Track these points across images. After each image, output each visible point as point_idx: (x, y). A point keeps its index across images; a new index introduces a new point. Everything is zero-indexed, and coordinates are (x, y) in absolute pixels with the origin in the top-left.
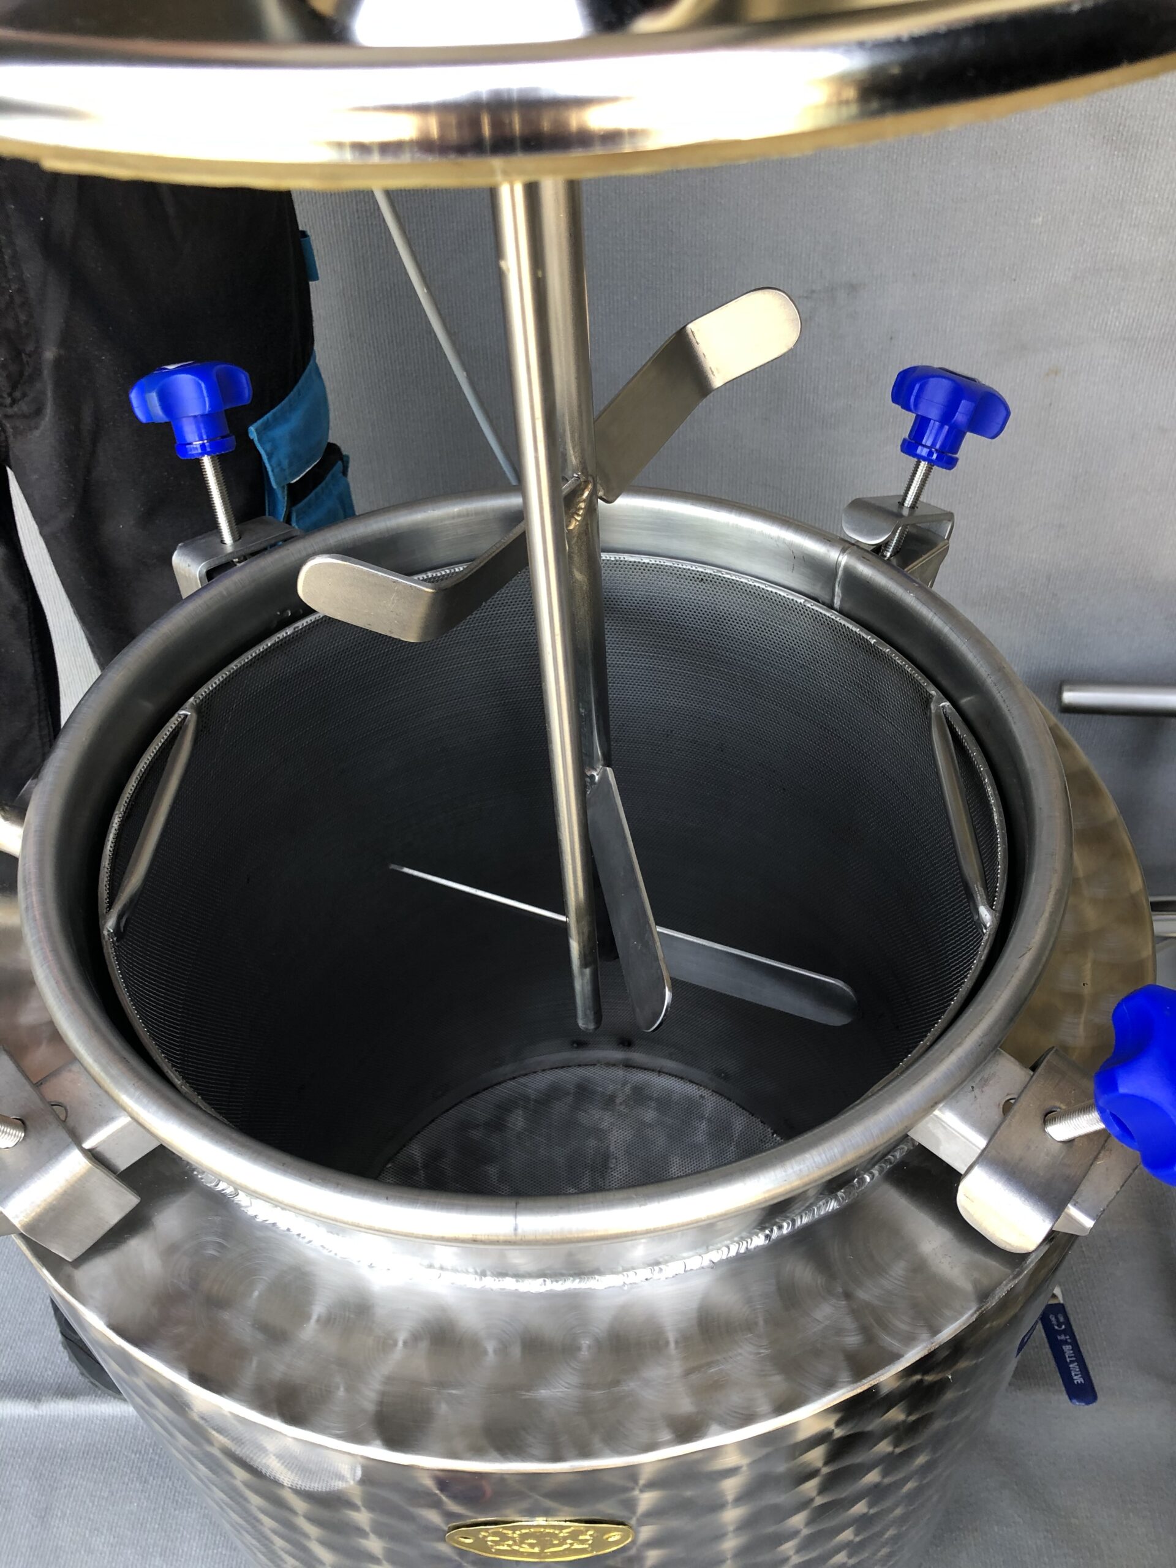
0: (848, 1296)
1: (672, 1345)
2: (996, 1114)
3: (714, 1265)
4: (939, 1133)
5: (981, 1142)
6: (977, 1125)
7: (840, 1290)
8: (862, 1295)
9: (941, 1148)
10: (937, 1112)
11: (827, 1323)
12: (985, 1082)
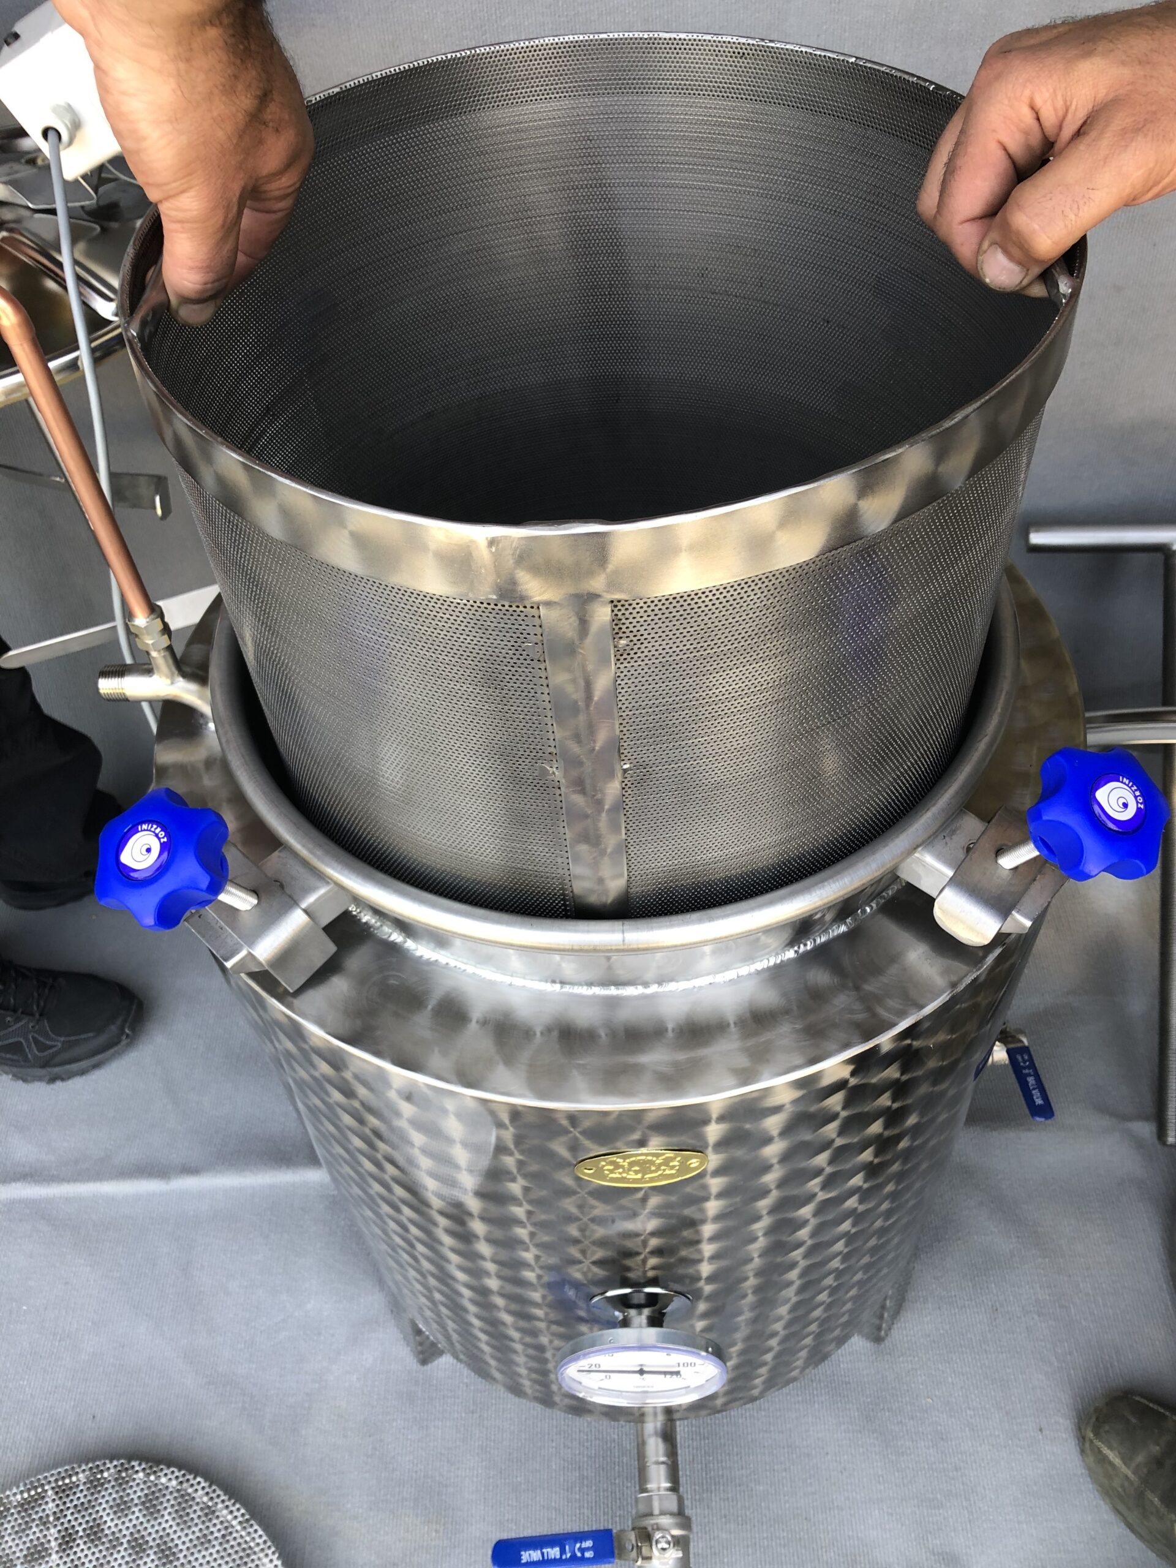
0: (857, 988)
1: (732, 1025)
2: (961, 855)
3: (758, 973)
4: (920, 870)
5: (950, 873)
6: (948, 862)
7: (851, 985)
8: (867, 987)
9: (922, 882)
10: (917, 855)
11: (843, 1006)
12: (953, 832)
